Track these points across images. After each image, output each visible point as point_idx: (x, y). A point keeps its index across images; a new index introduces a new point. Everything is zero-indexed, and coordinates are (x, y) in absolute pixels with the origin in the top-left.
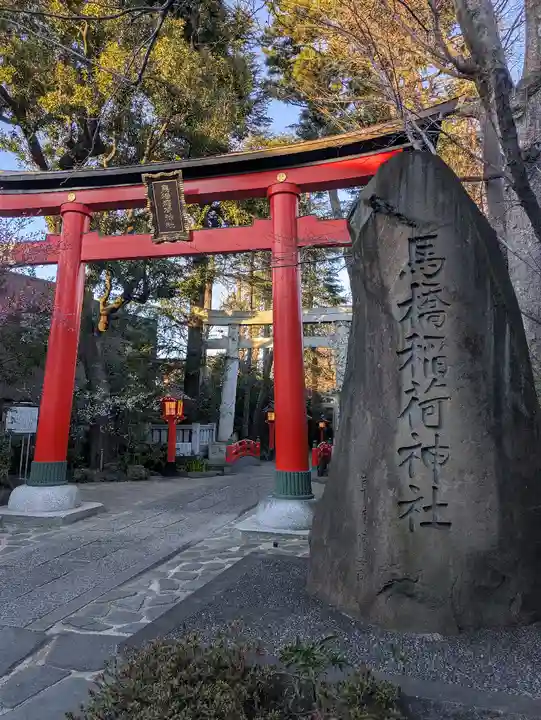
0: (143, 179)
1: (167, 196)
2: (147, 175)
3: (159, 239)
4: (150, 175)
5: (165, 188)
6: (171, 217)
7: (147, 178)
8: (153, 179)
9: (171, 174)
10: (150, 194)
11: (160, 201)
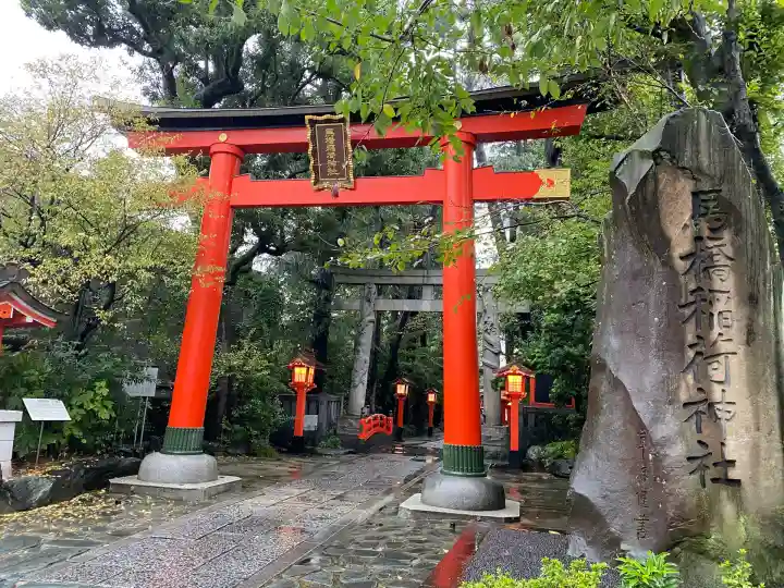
0: (307, 122)
1: (332, 140)
2: (311, 117)
3: (320, 186)
4: (315, 118)
5: (329, 132)
6: (334, 163)
7: (310, 120)
8: (316, 122)
9: (337, 117)
10: (313, 137)
11: (323, 145)
